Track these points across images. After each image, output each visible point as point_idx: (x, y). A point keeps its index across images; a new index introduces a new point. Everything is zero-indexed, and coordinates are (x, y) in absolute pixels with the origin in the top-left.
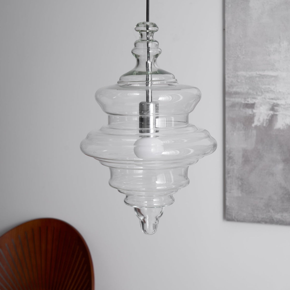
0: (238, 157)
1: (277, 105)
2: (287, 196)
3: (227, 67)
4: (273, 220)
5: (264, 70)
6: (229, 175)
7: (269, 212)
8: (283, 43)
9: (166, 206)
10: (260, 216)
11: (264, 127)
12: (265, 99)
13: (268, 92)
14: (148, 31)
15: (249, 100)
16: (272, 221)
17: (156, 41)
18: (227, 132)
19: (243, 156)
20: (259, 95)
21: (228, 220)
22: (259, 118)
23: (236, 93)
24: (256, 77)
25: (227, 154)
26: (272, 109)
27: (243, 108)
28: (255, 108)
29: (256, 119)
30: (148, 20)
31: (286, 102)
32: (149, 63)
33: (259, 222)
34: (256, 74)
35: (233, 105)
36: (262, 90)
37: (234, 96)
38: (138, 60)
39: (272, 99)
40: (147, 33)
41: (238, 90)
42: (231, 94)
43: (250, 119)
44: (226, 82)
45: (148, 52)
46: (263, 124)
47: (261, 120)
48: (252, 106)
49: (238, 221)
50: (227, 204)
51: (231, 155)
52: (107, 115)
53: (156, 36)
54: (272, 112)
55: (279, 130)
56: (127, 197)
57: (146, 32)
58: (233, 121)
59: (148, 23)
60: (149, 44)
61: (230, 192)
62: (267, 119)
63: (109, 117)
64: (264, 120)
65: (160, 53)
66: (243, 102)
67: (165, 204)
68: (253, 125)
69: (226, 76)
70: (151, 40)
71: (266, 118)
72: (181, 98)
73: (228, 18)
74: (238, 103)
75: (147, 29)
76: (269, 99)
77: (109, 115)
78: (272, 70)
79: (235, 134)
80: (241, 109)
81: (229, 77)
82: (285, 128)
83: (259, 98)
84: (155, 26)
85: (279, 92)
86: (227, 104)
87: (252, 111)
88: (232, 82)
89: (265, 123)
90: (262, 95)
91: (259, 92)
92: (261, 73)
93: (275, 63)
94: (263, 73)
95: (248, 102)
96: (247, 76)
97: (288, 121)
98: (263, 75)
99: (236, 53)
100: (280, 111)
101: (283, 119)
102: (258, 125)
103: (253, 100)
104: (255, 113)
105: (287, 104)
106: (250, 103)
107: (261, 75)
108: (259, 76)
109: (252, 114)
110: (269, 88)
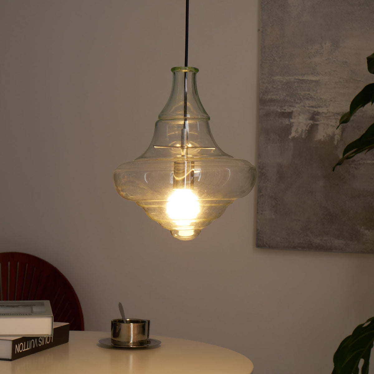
0: (272, 173)
1: (318, 114)
2: (328, 217)
4: (311, 244)
5: (303, 75)
6: (261, 194)
7: (307, 236)
8: (325, 44)
10: (297, 241)
11: (303, 139)
12: (304, 106)
13: (307, 99)
15: (286, 108)
16: (310, 247)
19: (278, 173)
20: (297, 103)
21: (258, 246)
22: (297, 129)
23: (271, 100)
24: (295, 82)
25: (259, 170)
26: (313, 118)
27: (279, 117)
28: (293, 117)
29: (293, 130)
31: (328, 110)
33: (295, 248)
34: (295, 79)
35: (268, 114)
36: (301, 97)
37: (269, 104)
39: (312, 107)
41: (274, 97)
43: (287, 129)
46: (301, 135)
47: (300, 130)
48: (289, 115)
49: (270, 247)
50: (259, 227)
51: (264, 171)
54: (311, 122)
55: (319, 142)
58: (267, 132)
62: (306, 130)
64: (302, 130)
66: (279, 111)
68: (290, 137)
69: (261, 82)
71: (304, 128)
74: (273, 112)
76: (309, 107)
78: (312, 74)
79: (269, 147)
80: (277, 118)
81: (263, 82)
82: (327, 139)
83: (297, 106)
85: (321, 99)
86: (261, 113)
87: (289, 121)
89: (304, 134)
90: (301, 103)
91: (298, 99)
92: (300, 78)
93: (316, 66)
94: (303, 78)
95: (285, 110)
96: (284, 81)
97: (330, 131)
98: (302, 80)
99: (272, 55)
100: (321, 121)
101: (324, 129)
102: (296, 137)
103: (290, 108)
104: (293, 123)
105: (329, 112)
106: (286, 111)
107: (300, 80)
108: (298, 81)
109: (289, 124)
110: (309, 94)
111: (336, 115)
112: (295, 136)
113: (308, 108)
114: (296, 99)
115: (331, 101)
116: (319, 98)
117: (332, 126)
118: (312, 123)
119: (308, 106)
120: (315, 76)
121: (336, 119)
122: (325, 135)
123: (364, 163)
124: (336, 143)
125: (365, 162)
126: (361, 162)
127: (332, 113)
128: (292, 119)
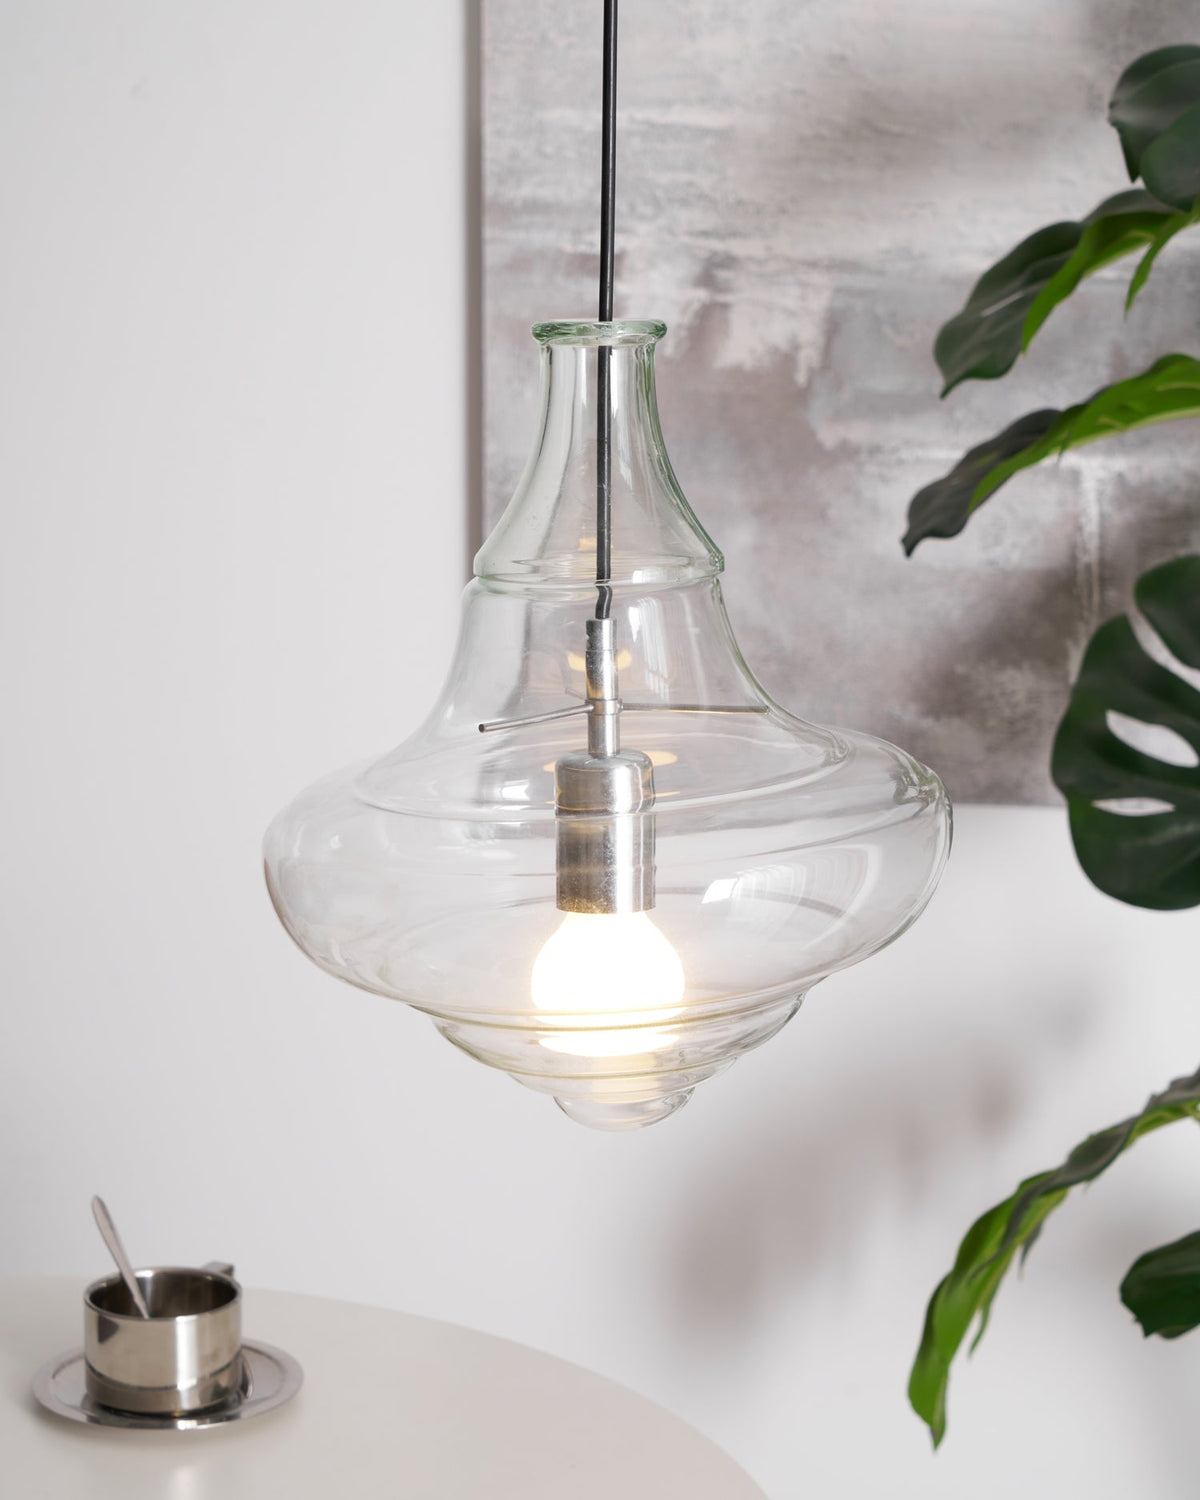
1: (729, 261)
5: (666, 104)
11: (667, 361)
12: (671, 232)
13: (684, 202)
15: (594, 237)
20: (642, 218)
23: (533, 207)
24: (631, 135)
25: (489, 487)
26: (707, 279)
27: (568, 274)
28: (624, 275)
31: (769, 249)
34: (633, 121)
35: (521, 263)
36: (659, 193)
37: (525, 219)
39: (705, 234)
41: (546, 193)
42: (509, 211)
44: (489, 153)
51: (508, 489)
54: (702, 295)
55: (736, 373)
62: (679, 326)
66: (568, 248)
69: (487, 129)
71: (673, 318)
74: (541, 254)
76: (690, 234)
78: (702, 101)
80: (559, 280)
81: (499, 133)
82: (766, 363)
83: (643, 228)
85: (740, 202)
86: (493, 256)
88: (514, 155)
89: (669, 342)
90: (656, 216)
91: (645, 203)
92: (654, 116)
93: (719, 69)
94: (664, 116)
95: (592, 245)
96: (589, 129)
97: (778, 332)
98: (662, 125)
99: (536, 22)
100: (741, 289)
101: (754, 325)
104: (626, 297)
105: (775, 256)
107: (653, 124)
108: (644, 128)
110: (690, 184)
111: (804, 267)
113: (685, 240)
114: (639, 204)
115: (783, 211)
116: (732, 200)
117: (786, 310)
118: (706, 299)
119: (687, 229)
120: (715, 109)
122: (760, 349)
123: (917, 460)
124: (801, 378)
125: (920, 453)
126: (903, 455)
127: (787, 259)
128: (619, 282)
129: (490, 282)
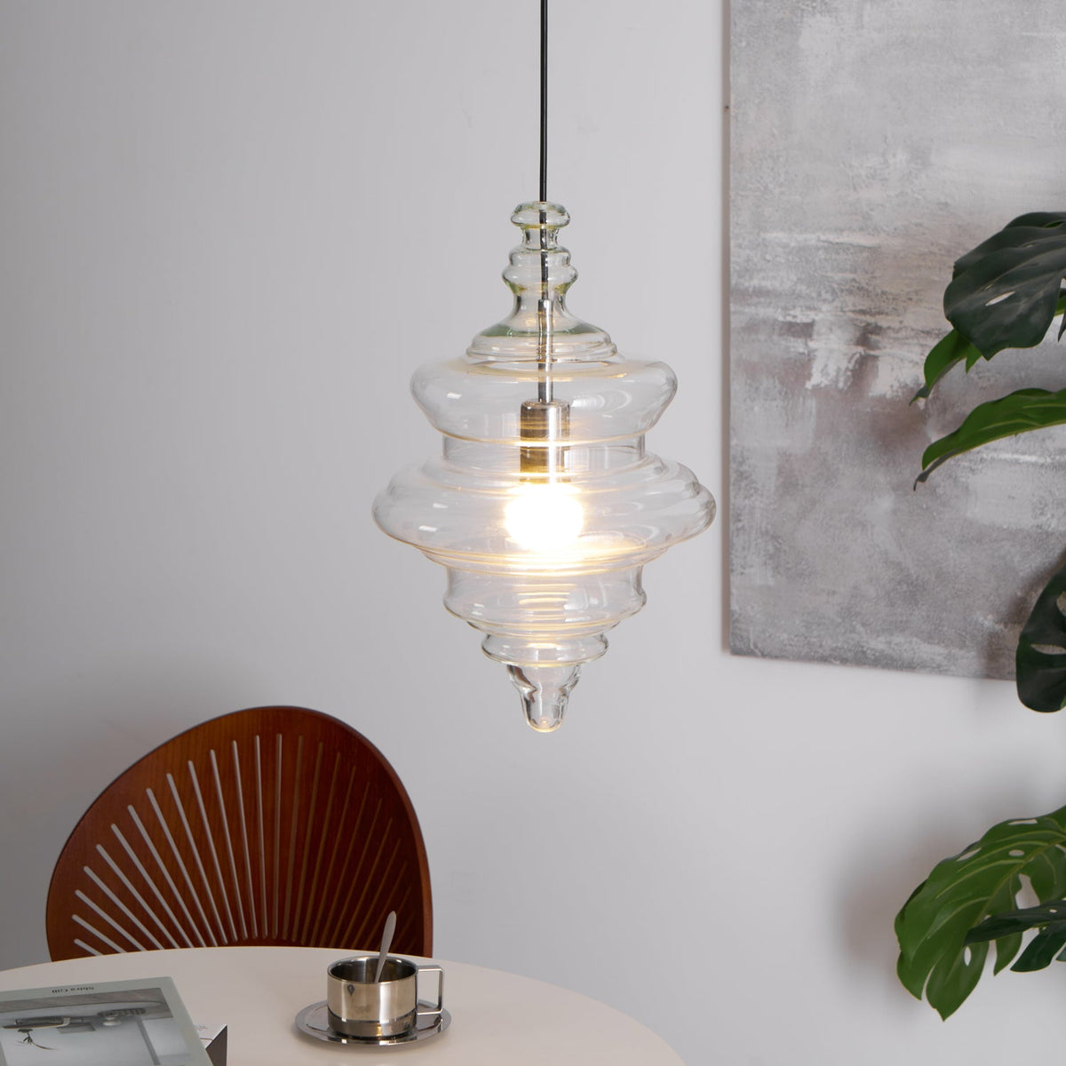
0: (765, 474)
1: (877, 330)
2: (905, 587)
3: (733, 219)
4: (864, 652)
5: (840, 230)
6: (740, 525)
7: (853, 630)
8: (894, 156)
9: (589, 661)
10: (829, 643)
11: (840, 391)
12: (842, 311)
13: (850, 292)
14: (543, 227)
15: (797, 312)
16: (860, 658)
17: (564, 250)
18: (733, 403)
19: (780, 473)
20: (825, 301)
21: (737, 652)
22: (826, 366)
23: (760, 292)
24: (818, 249)
25: (733, 466)
26: (863, 340)
27: (781, 335)
28: (815, 337)
29: (816, 368)
30: (543, 197)
31: (901, 322)
32: (547, 304)
33: (824, 659)
34: (819, 240)
35: (752, 327)
36: (835, 286)
37: (755, 300)
38: (519, 300)
39: (863, 312)
40: (542, 233)
41: (767, 284)
42: (746, 296)
43: (802, 366)
44: (733, 258)
45: (544, 279)
46: (836, 381)
47: (832, 370)
48: (806, 330)
49: (764, 655)
50: (735, 607)
51: (745, 468)
52: (440, 436)
53: (564, 238)
54: (860, 349)
55: (881, 399)
56: (489, 636)
57: (539, 230)
58: (752, 371)
59: (544, 207)
60: (546, 260)
61: (742, 573)
62: (847, 369)
63: (446, 440)
64: (838, 370)
65: (575, 277)
66: (781, 318)
67: (584, 656)
68: (809, 385)
69: (732, 243)
70: (551, 249)
71: (844, 364)
72: (629, 398)
73: (740, 79)
74: (764, 322)
75: (542, 221)
76: (854, 312)
77: (446, 435)
78: (861, 229)
79: (756, 409)
80: (775, 338)
81: (739, 246)
82: (900, 394)
83: (825, 307)
84: (562, 211)
85: (884, 293)
86: (736, 322)
87: (806, 345)
88: (748, 260)
89: (842, 379)
90: (833, 300)
91: (827, 292)
92: (833, 237)
93: (872, 210)
94: (838, 238)
95: (795, 317)
96: (793, 244)
97: (907, 374)
98: (838, 243)
99: (762, 178)
100: (885, 347)
101: (893, 369)
102: (823, 385)
103: (809, 313)
104: (815, 350)
105: (905, 327)
106: (798, 321)
107: (831, 242)
108: (826, 244)
109: (806, 352)
110: (854, 280)
111: (922, 335)
112: (821, 382)
113: (851, 315)
114: (823, 292)
115: (910, 299)
116: (879, 291)
117: (912, 362)
118: (863, 353)
119: (852, 308)
120: (869, 234)
121: (922, 346)
122: (896, 385)
123: (993, 459)
124: (922, 404)
125: (995, 455)
126: (985, 456)
127: (913, 330)
128: (811, 340)
129: (733, 337)
